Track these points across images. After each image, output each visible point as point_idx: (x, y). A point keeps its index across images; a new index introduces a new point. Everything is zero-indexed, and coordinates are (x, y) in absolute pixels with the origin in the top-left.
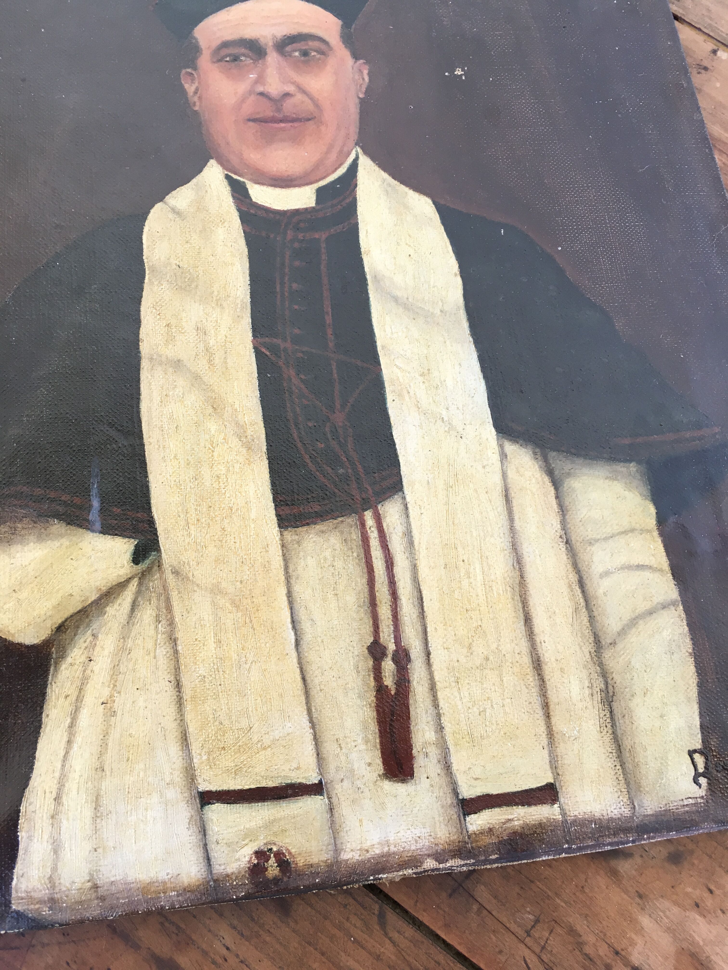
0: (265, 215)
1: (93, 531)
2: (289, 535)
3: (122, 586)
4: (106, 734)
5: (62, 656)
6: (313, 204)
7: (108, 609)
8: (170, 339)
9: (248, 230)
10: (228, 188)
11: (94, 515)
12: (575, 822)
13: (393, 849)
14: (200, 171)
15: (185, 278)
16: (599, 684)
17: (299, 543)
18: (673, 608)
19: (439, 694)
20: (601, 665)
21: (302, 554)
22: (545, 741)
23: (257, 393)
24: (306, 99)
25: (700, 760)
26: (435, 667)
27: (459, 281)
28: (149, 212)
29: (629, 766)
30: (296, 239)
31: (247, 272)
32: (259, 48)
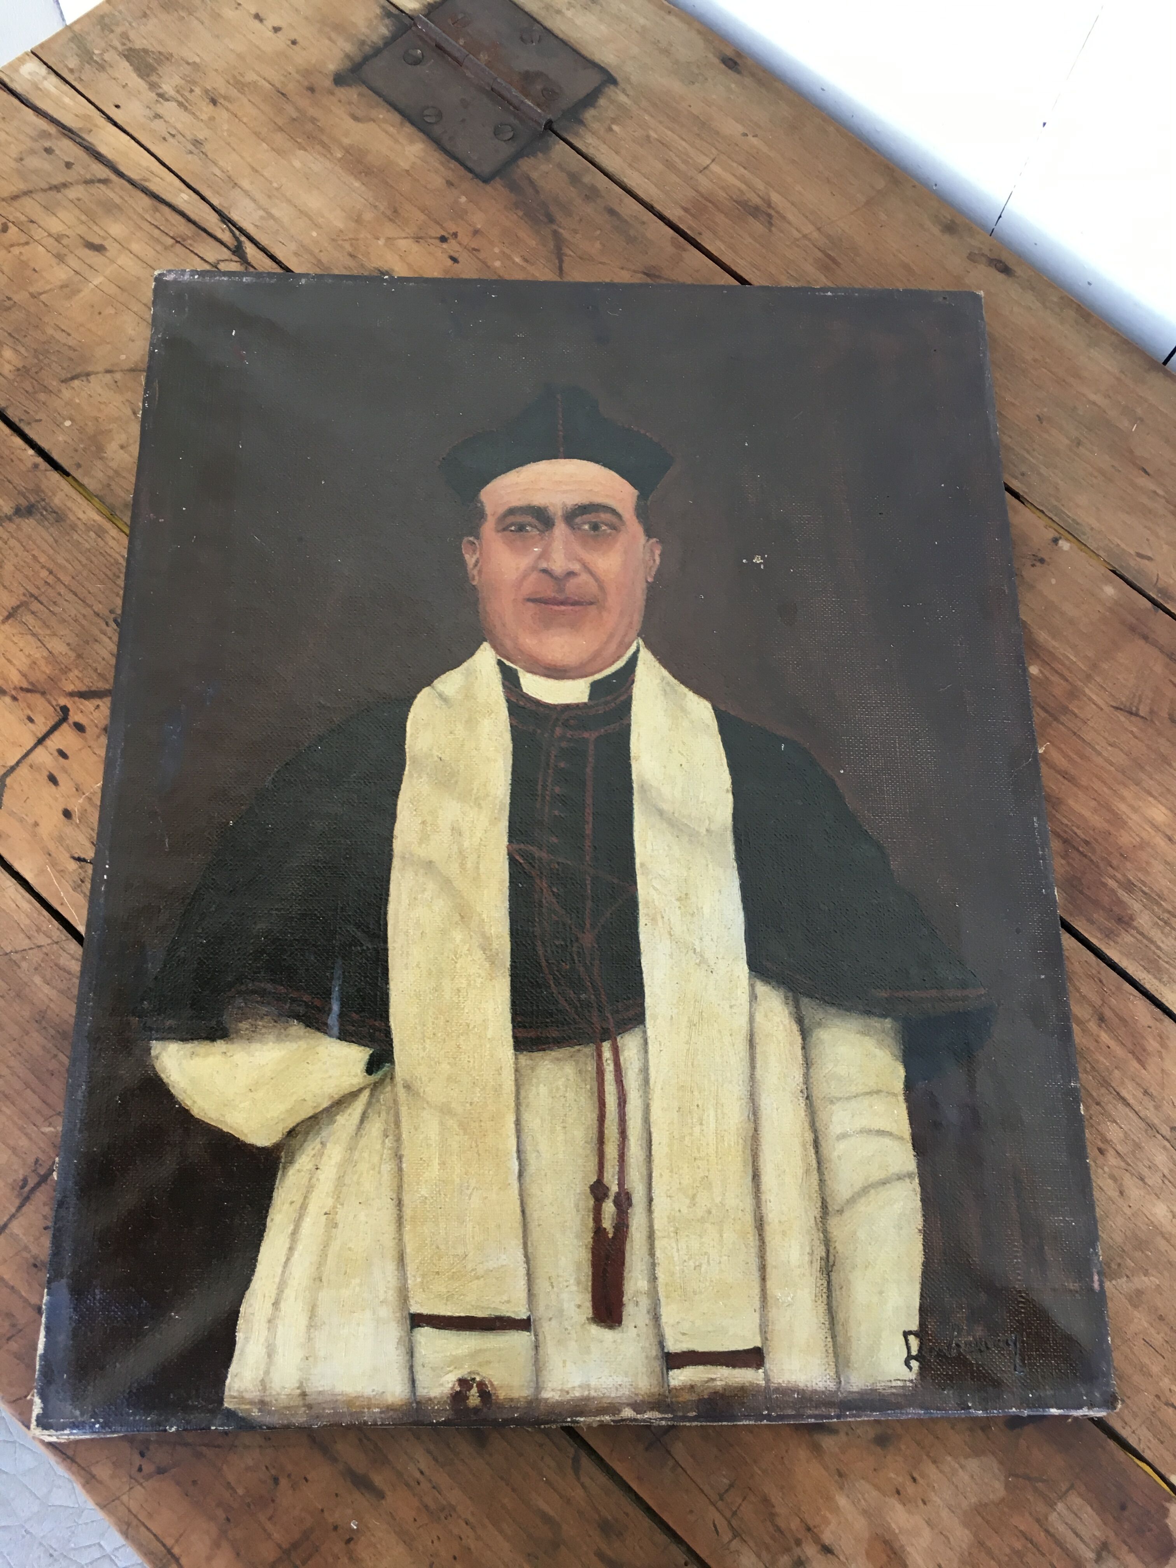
0: (534, 708)
1: (331, 1036)
2: (524, 1059)
3: (353, 1095)
4: (326, 1246)
5: (291, 1161)
6: (586, 700)
7: (338, 1117)
8: (424, 838)
9: (515, 724)
10: (500, 676)
11: (333, 1020)
12: (777, 1390)
13: (593, 1394)
14: (472, 654)
15: (445, 772)
16: (821, 1251)
17: (533, 1069)
18: (908, 1180)
19: (656, 1242)
20: (825, 1232)
21: (534, 1080)
22: (757, 1304)
23: (507, 904)
24: (591, 580)
25: (914, 1342)
26: (656, 1215)
27: (730, 798)
28: (414, 697)
29: (840, 1339)
30: (564, 737)
31: (510, 770)
32: (547, 518)
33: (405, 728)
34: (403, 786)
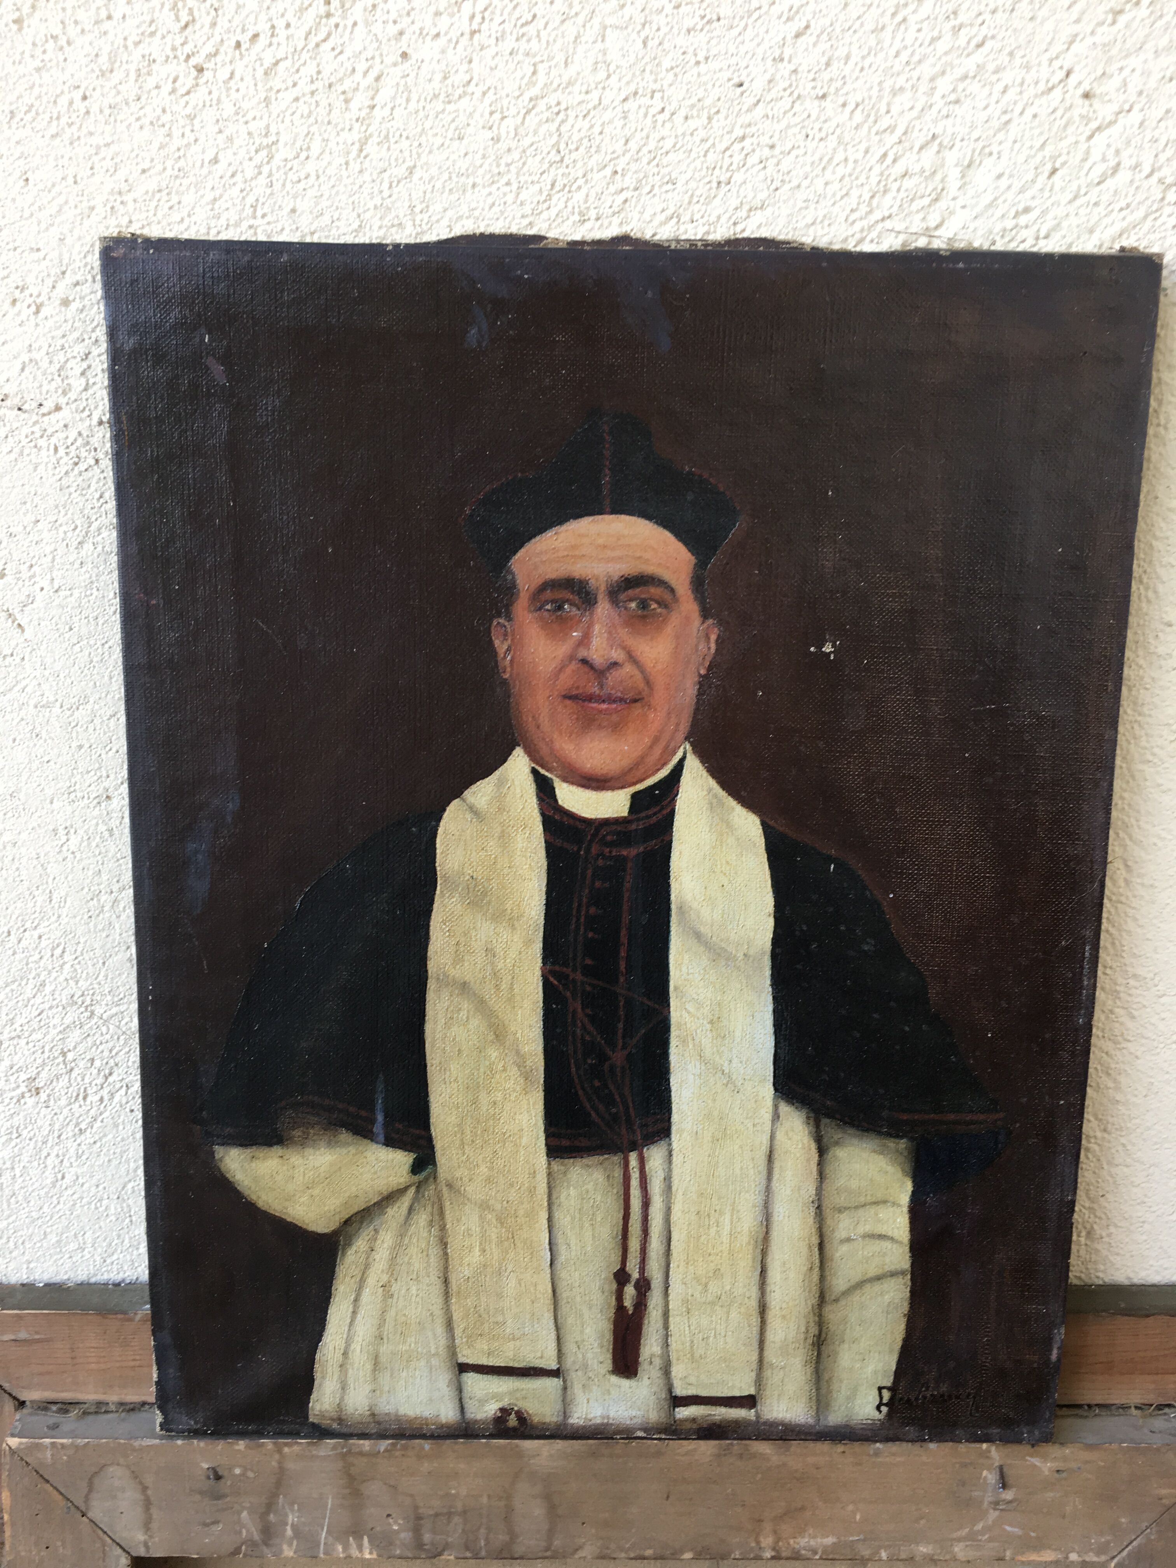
1: (377, 1143)
2: (556, 1165)
3: (401, 1192)
4: (384, 1311)
5: (349, 1244)
7: (388, 1210)
9: (550, 841)
10: (534, 786)
11: (378, 1128)
12: (765, 1423)
13: (611, 1421)
15: (478, 891)
16: (814, 1330)
17: (565, 1173)
18: (901, 1277)
19: (671, 1319)
20: (820, 1316)
21: (566, 1184)
22: (755, 1366)
23: (541, 1024)
25: (886, 1395)
26: (671, 1298)
27: (771, 923)
28: (444, 810)
29: (823, 1391)
30: (601, 855)
31: (544, 889)
32: (588, 593)
33: (435, 844)
34: (435, 906)
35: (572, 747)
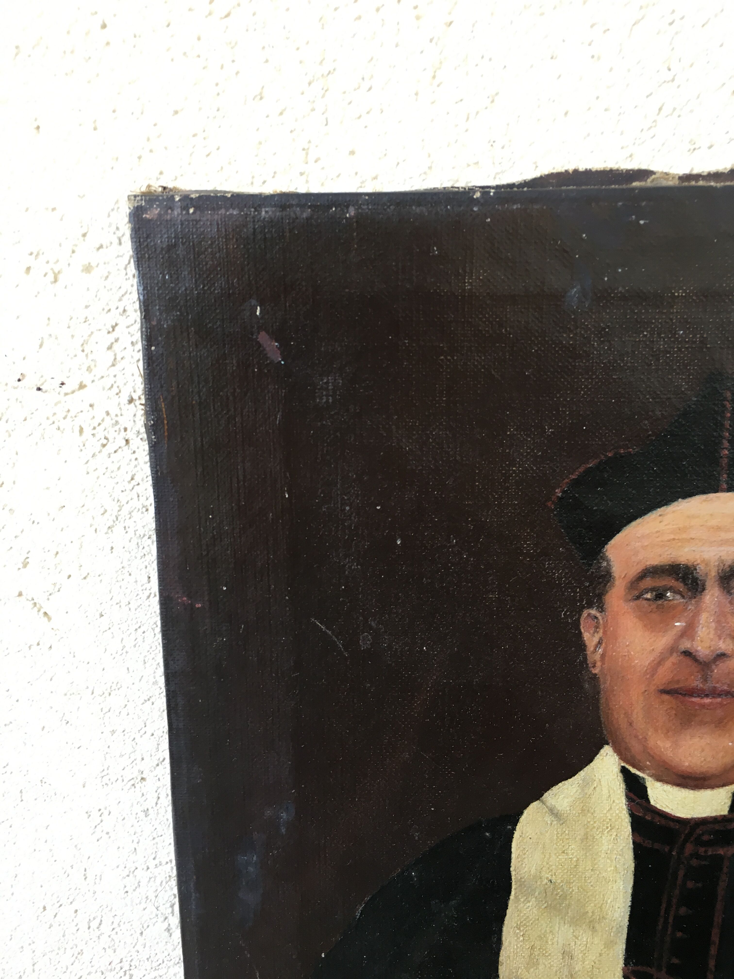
6: (725, 813)
8: (532, 962)
9: (639, 842)
15: (557, 894)
30: (696, 855)
31: (630, 891)
32: (695, 580)
33: (511, 848)
34: (509, 912)
35: (668, 744)
